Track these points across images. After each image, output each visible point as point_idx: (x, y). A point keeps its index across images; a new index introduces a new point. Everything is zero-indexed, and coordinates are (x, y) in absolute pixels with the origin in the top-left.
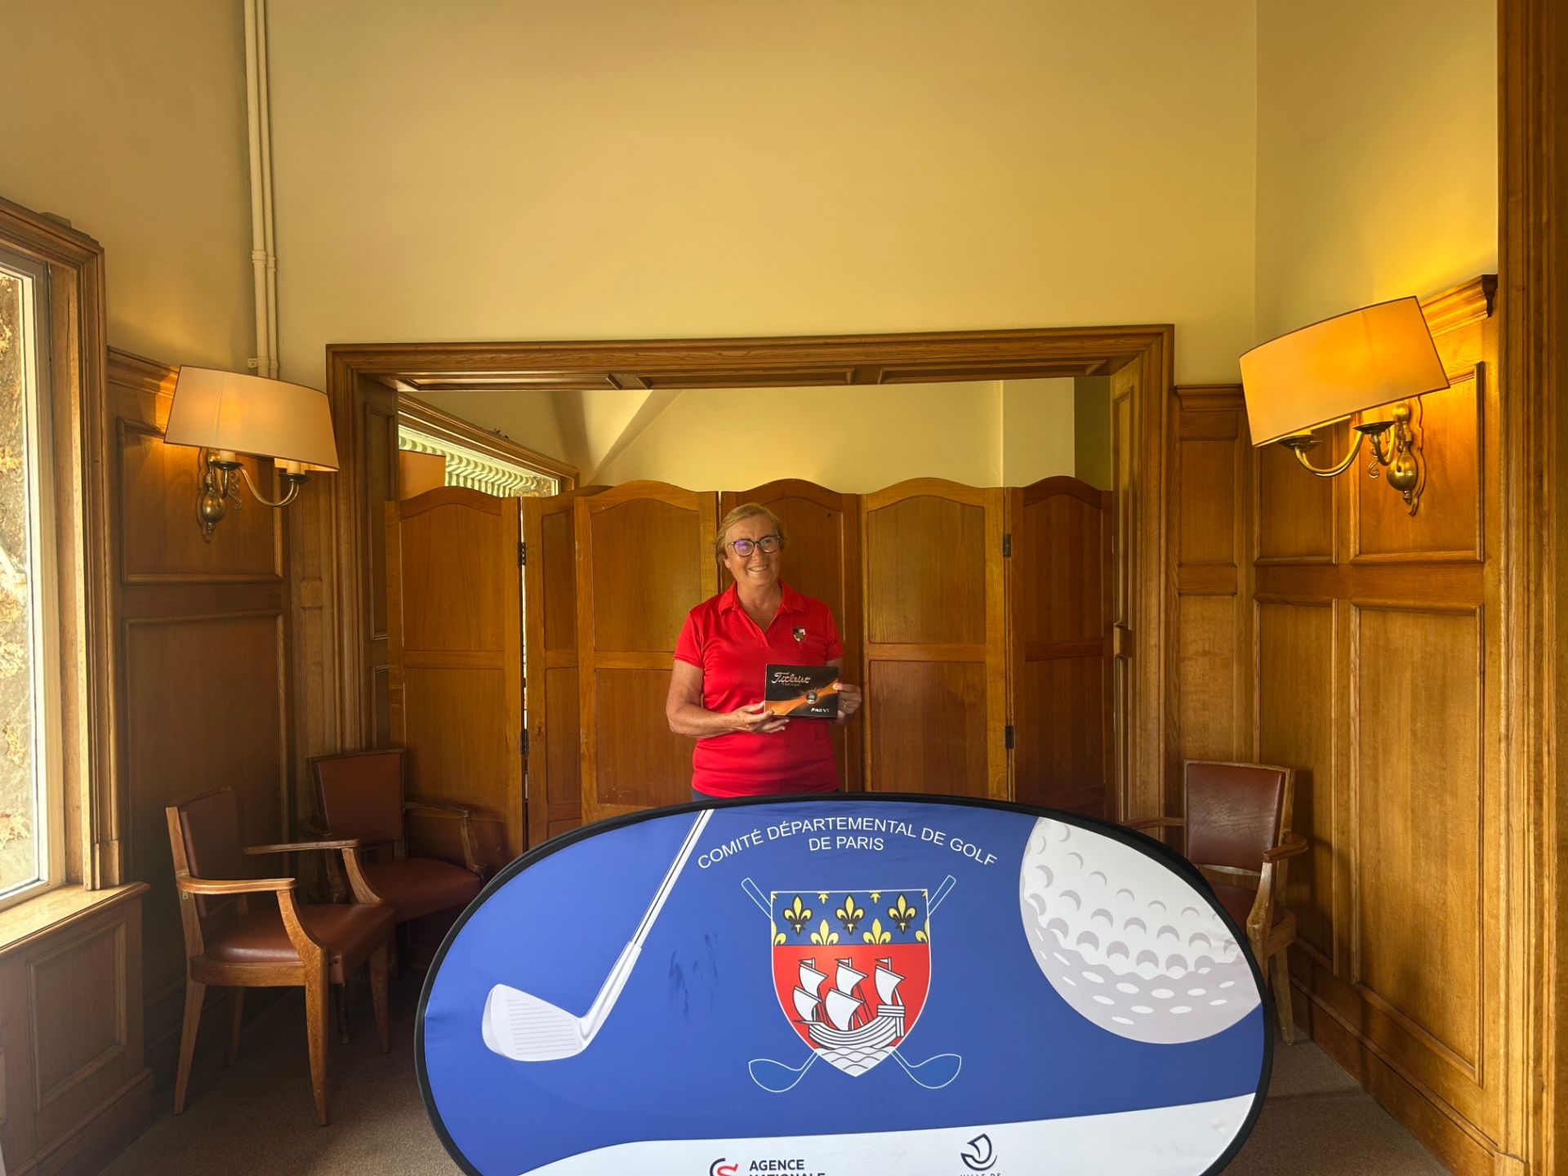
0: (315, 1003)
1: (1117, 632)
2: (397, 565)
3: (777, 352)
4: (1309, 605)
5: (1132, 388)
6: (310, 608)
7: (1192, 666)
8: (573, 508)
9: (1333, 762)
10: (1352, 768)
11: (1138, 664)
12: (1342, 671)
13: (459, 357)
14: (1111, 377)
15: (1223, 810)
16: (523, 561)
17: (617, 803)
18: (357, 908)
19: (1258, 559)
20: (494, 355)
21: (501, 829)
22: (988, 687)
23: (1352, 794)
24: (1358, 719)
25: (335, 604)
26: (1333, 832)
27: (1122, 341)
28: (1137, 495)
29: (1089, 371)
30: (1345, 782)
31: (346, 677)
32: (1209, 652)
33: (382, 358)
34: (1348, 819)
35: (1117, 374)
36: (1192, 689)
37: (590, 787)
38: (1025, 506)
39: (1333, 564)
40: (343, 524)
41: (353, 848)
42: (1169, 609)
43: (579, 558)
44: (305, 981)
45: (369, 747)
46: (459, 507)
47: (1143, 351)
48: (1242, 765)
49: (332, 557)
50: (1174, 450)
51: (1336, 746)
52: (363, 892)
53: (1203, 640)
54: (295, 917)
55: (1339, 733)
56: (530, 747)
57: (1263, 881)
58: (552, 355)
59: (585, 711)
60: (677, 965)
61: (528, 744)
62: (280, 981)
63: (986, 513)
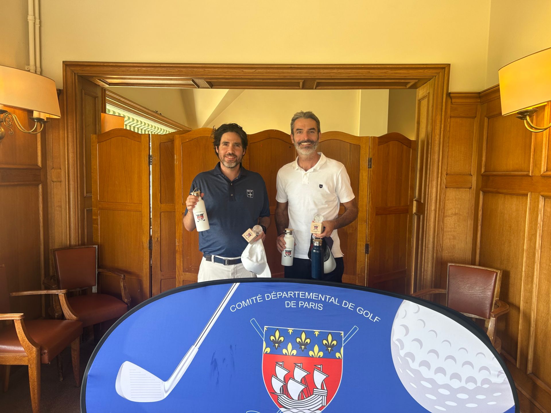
0: (33, 373)
1: (415, 203)
3: (268, 71)
4: (512, 194)
5: (429, 93)
6: (56, 181)
7: (450, 220)
8: (174, 140)
9: (523, 269)
10: (535, 274)
11: (425, 218)
12: (531, 227)
13: (124, 69)
14: (417, 90)
15: (466, 287)
16: (151, 163)
17: (191, 273)
18: (65, 322)
19: (484, 173)
21: (140, 282)
22: (358, 227)
23: (534, 286)
24: (540, 251)
25: (67, 180)
26: (521, 302)
27: (426, 71)
28: (428, 143)
29: (408, 86)
30: (530, 279)
31: (72, 213)
32: (457, 214)
33: (88, 68)
34: (531, 298)
35: (420, 88)
37: (180, 265)
38: (379, 145)
39: (529, 176)
40: (70, 144)
41: (64, 294)
42: (441, 194)
43: (176, 163)
44: (28, 363)
46: (123, 138)
47: (436, 76)
48: (475, 267)
49: (65, 159)
50: (447, 122)
51: (526, 262)
52: (68, 314)
53: (455, 208)
54: (23, 333)
55: (528, 256)
56: (153, 247)
57: (491, 326)
58: (166, 69)
59: (178, 231)
60: (215, 359)
61: (152, 245)
62: (16, 362)
63: (361, 148)
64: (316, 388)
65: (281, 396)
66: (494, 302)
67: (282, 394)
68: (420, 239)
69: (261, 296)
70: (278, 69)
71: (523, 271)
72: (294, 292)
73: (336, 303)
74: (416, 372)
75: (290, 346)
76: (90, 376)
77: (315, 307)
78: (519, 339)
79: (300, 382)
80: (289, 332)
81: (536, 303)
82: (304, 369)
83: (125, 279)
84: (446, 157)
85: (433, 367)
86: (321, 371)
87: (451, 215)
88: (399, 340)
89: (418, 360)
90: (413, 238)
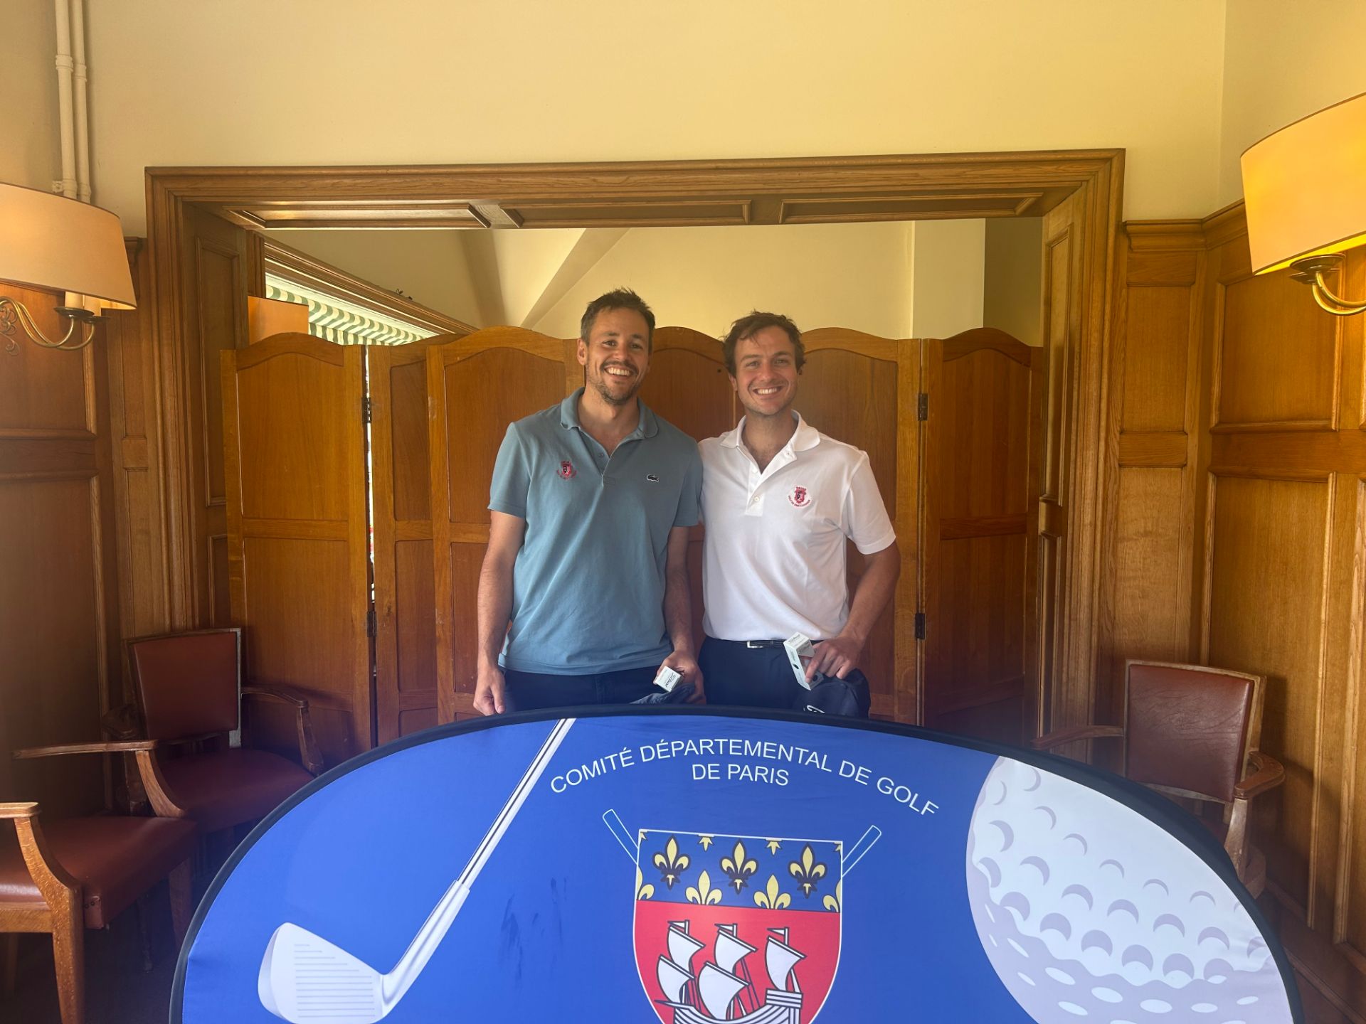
0: (65, 954)
1: (1043, 507)
2: (234, 421)
3: (659, 177)
4: (1288, 480)
5: (1072, 225)
6: (133, 469)
7: (1131, 548)
8: (426, 363)
9: (1320, 673)
10: (1351, 683)
11: (1069, 545)
12: (1338, 562)
13: (296, 183)
14: (1044, 218)
15: (1173, 721)
16: (369, 419)
18: (152, 823)
19: (1216, 425)
20: (336, 181)
21: (348, 718)
23: (1349, 715)
24: (1361, 624)
25: (161, 465)
26: (1316, 757)
27: (1062, 168)
28: (1073, 351)
29: (1020, 209)
30: (1337, 699)
31: (175, 547)
32: (1151, 532)
33: (208, 184)
34: (1341, 745)
35: (1051, 214)
36: (1131, 574)
37: (447, 674)
38: (945, 361)
39: (1332, 431)
41: (150, 751)
42: (1107, 483)
43: (433, 417)
44: (52, 927)
45: (205, 624)
46: (299, 358)
47: (1088, 181)
48: (1198, 668)
49: (156, 412)
50: (1121, 296)
51: (1326, 654)
52: (161, 802)
53: (1144, 518)
54: (37, 851)
55: (1330, 639)
56: (378, 628)
57: (1235, 822)
58: (402, 181)
59: (441, 589)
60: (513, 916)
61: (375, 626)
62: (23, 926)
63: (900, 370)
64: (774, 988)
65: (683, 1010)
66: (1246, 757)
67: (685, 1004)
68: (1056, 598)
69: (630, 751)
70: (683, 174)
71: (1320, 676)
72: (714, 742)
73: (823, 768)
74: (1034, 945)
75: (704, 880)
76: (194, 961)
77: (769, 780)
78: (1312, 852)
79: (731, 971)
80: (703, 843)
81: (1354, 760)
82: (740, 938)
83: (307, 711)
84: (1119, 387)
85: (1079, 930)
86: (786, 943)
87: (1135, 537)
88: (986, 861)
89: (1038, 913)
90: (1039, 598)
